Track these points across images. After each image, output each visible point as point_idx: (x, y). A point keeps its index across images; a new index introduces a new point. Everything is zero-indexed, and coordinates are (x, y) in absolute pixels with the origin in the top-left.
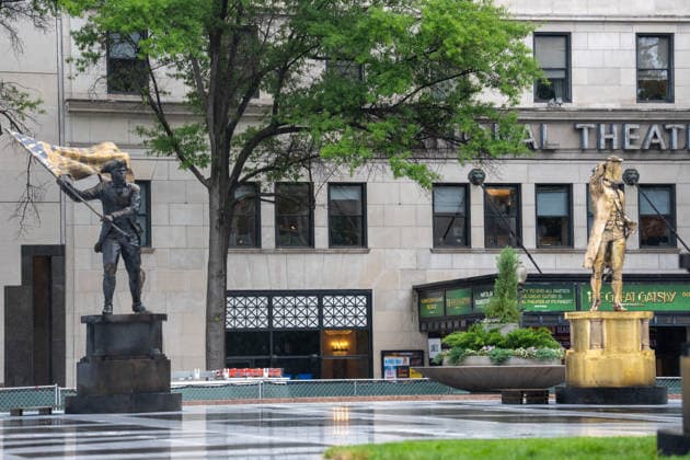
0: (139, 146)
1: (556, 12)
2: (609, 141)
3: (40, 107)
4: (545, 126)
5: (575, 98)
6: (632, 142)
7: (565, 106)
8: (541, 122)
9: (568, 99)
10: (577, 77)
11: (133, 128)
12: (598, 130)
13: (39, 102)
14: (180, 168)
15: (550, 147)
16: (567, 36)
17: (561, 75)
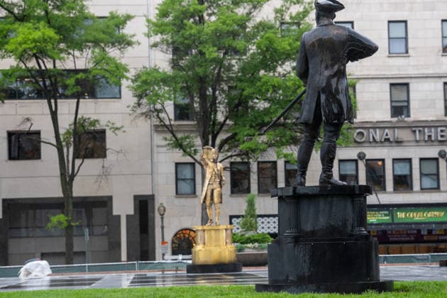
0: (165, 146)
1: (401, 73)
2: (430, 136)
3: (124, 129)
4: (396, 130)
5: (412, 116)
6: (442, 136)
7: (406, 119)
8: (394, 128)
9: (409, 116)
10: (413, 105)
11: (162, 138)
12: (424, 131)
13: (122, 127)
14: (183, 156)
15: (400, 140)
16: (407, 85)
17: (406, 104)
